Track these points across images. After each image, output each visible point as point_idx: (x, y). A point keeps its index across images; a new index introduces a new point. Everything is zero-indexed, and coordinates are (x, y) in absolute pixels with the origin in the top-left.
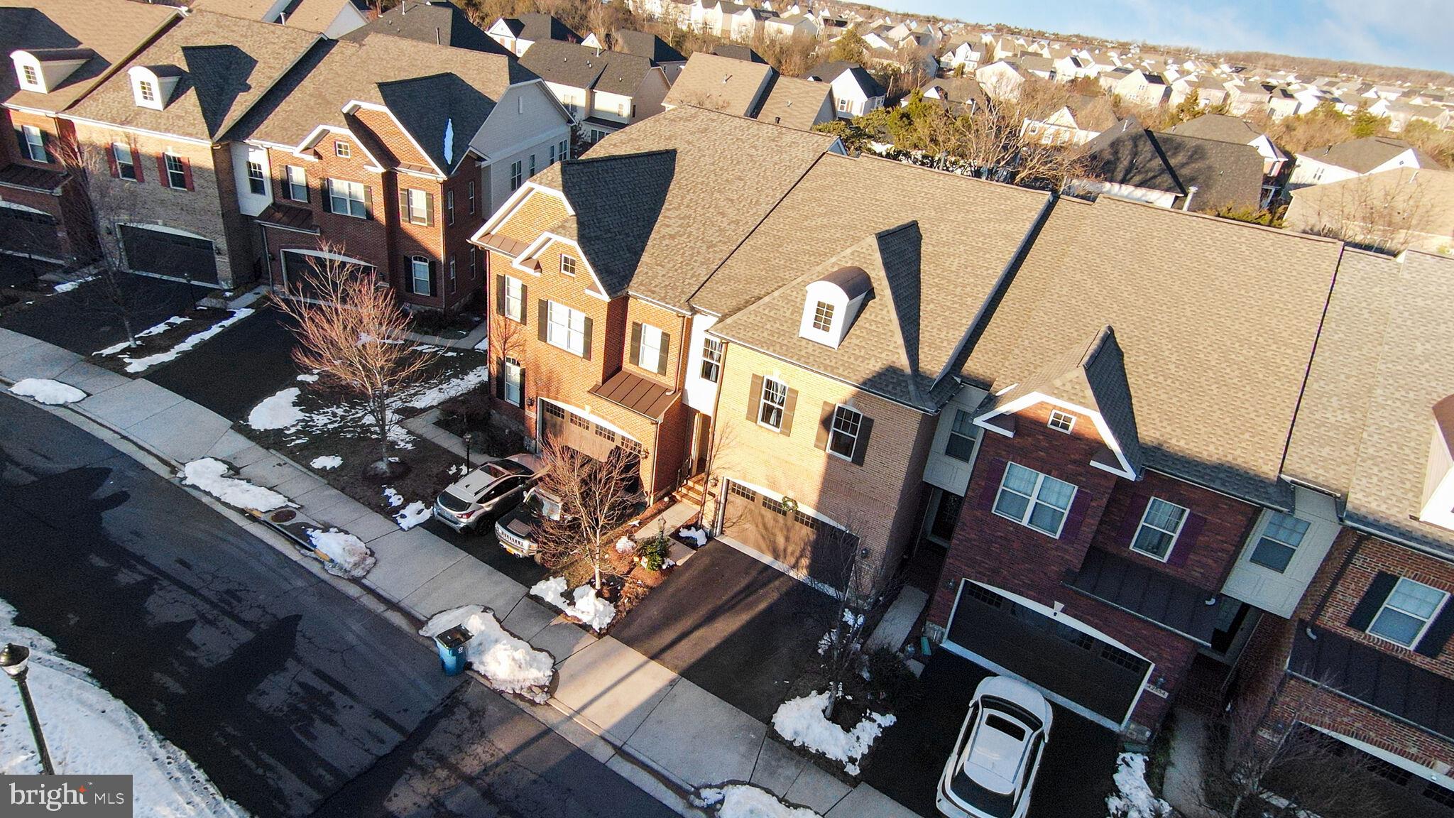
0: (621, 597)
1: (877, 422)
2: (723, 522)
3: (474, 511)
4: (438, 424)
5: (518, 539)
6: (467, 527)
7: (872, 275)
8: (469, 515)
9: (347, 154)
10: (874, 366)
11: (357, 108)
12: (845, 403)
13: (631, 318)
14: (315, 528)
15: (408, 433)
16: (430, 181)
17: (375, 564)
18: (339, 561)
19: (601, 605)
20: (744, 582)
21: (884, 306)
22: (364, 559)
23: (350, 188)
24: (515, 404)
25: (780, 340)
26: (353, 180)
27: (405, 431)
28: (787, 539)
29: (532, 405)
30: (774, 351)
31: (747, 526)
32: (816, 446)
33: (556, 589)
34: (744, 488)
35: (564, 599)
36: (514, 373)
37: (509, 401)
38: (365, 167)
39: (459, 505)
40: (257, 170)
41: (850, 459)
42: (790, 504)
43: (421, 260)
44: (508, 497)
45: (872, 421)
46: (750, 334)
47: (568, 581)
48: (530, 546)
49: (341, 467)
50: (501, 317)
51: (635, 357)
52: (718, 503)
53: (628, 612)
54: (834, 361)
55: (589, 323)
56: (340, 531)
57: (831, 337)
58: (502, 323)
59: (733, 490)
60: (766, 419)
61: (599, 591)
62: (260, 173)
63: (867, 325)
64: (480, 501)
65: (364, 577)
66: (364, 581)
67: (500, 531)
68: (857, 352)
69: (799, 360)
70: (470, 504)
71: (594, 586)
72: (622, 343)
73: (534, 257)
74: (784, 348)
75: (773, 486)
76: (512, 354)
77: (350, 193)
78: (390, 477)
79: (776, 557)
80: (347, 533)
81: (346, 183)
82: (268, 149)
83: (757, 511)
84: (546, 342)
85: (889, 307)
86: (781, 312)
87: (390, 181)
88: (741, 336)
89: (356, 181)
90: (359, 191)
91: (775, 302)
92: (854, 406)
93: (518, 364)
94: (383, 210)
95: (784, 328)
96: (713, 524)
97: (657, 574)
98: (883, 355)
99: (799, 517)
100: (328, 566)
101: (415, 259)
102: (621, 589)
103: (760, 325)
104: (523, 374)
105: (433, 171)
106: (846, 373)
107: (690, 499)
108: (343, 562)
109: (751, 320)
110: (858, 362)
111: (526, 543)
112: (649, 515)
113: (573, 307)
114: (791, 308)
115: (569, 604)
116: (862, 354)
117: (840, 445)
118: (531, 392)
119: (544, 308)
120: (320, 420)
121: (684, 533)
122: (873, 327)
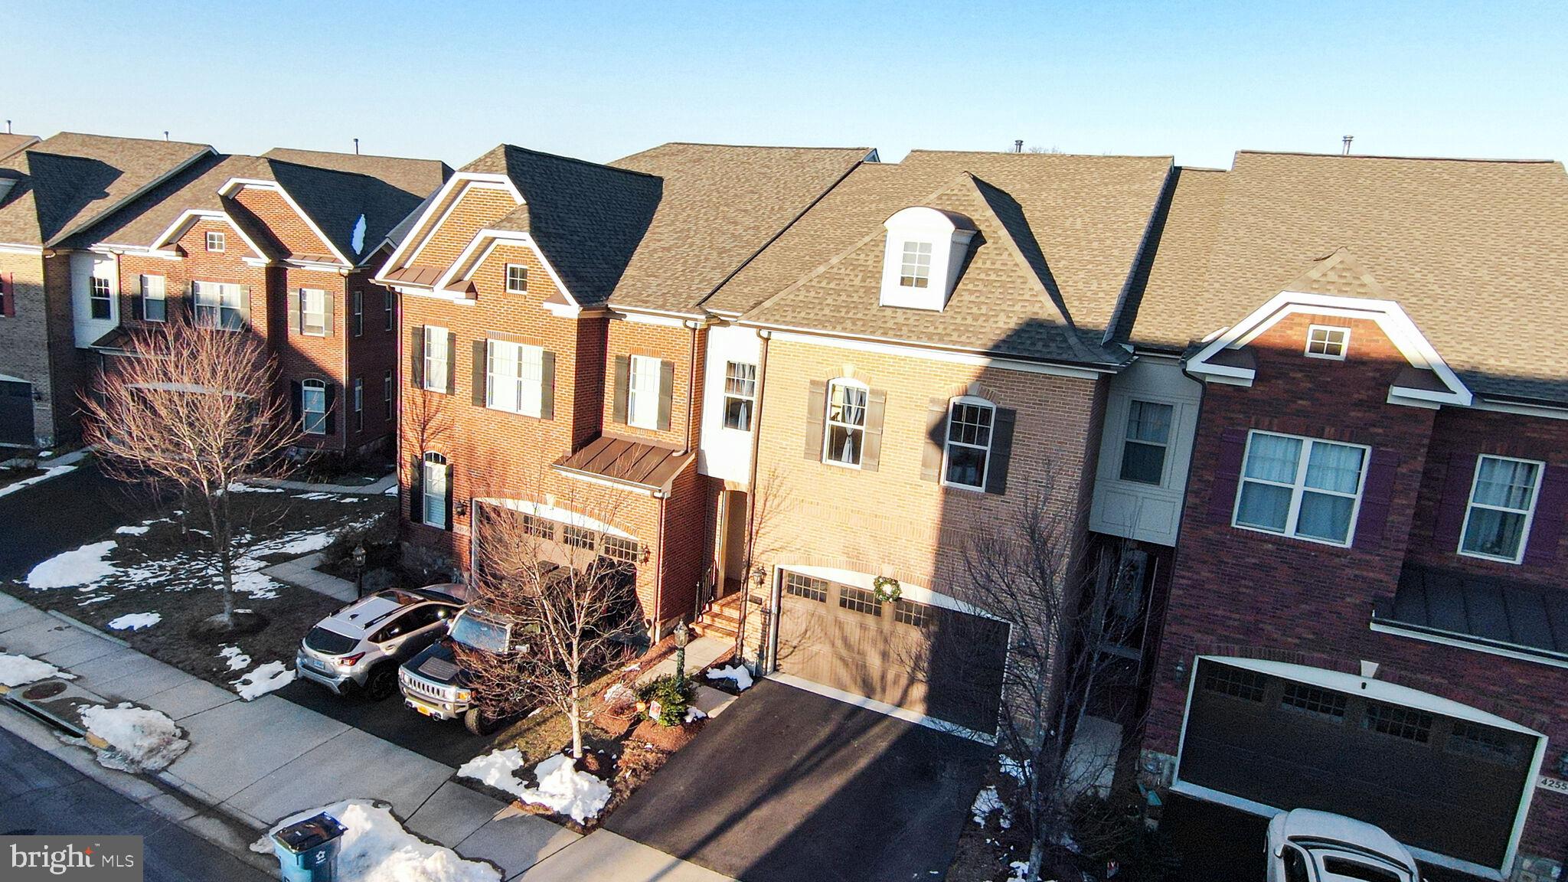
0: (618, 770)
1: (1021, 410)
2: (773, 649)
3: (363, 654)
4: (320, 569)
5: (437, 686)
6: (350, 684)
7: (975, 217)
8: (355, 660)
9: (220, 246)
10: (1005, 323)
11: (239, 187)
12: (966, 394)
13: (613, 350)
14: (92, 704)
15: (271, 580)
16: (331, 274)
17: (187, 749)
18: (123, 748)
19: (585, 782)
20: (825, 732)
21: (1000, 251)
22: (169, 743)
23: (221, 292)
24: (439, 526)
25: (850, 315)
26: (226, 281)
27: (267, 578)
28: (885, 655)
29: (463, 513)
30: (844, 329)
31: (816, 648)
32: (923, 477)
33: (504, 765)
34: (807, 581)
35: (518, 780)
36: (436, 477)
37: (429, 523)
38: (244, 259)
39: (339, 644)
40: (103, 287)
41: (982, 490)
42: (888, 589)
43: (314, 384)
44: (422, 634)
45: (1013, 413)
46: (803, 314)
47: (524, 753)
48: (458, 696)
49: (157, 626)
50: (418, 391)
51: (623, 413)
52: (766, 612)
53: (633, 791)
54: (941, 326)
55: (549, 359)
56: (135, 705)
57: (933, 296)
58: (419, 401)
59: (790, 589)
60: (836, 452)
61: (579, 760)
62: (107, 291)
63: (982, 276)
64: (374, 639)
65: (165, 769)
66: (163, 776)
67: (407, 679)
68: (975, 310)
69: (885, 334)
70: (358, 641)
71: (571, 755)
72: (600, 393)
73: (467, 278)
74: (860, 323)
75: (856, 563)
76: (434, 446)
77: (222, 298)
78: (231, 632)
79: (869, 691)
80: (145, 708)
81: (217, 285)
82: (118, 255)
83: (831, 618)
84: (484, 406)
85: (1010, 249)
86: (846, 281)
87: (276, 280)
88: (788, 319)
89: (231, 281)
90: (234, 295)
91: (835, 270)
92: (982, 394)
93: (444, 461)
94: (265, 317)
95: (855, 299)
96: (762, 651)
97: (677, 730)
98: (1018, 308)
99: (905, 612)
100: (103, 756)
101: (307, 384)
102: (619, 758)
103: (817, 301)
104: (450, 475)
105: (335, 260)
106: (963, 339)
107: (717, 630)
108: (130, 749)
109: (801, 298)
110: (980, 322)
111: (451, 692)
112: (654, 655)
113: (524, 341)
114: (861, 274)
115: (527, 787)
116: (984, 311)
117: (963, 465)
118: (461, 494)
119: (482, 351)
120: (139, 575)
121: (715, 674)
122: (993, 277)
